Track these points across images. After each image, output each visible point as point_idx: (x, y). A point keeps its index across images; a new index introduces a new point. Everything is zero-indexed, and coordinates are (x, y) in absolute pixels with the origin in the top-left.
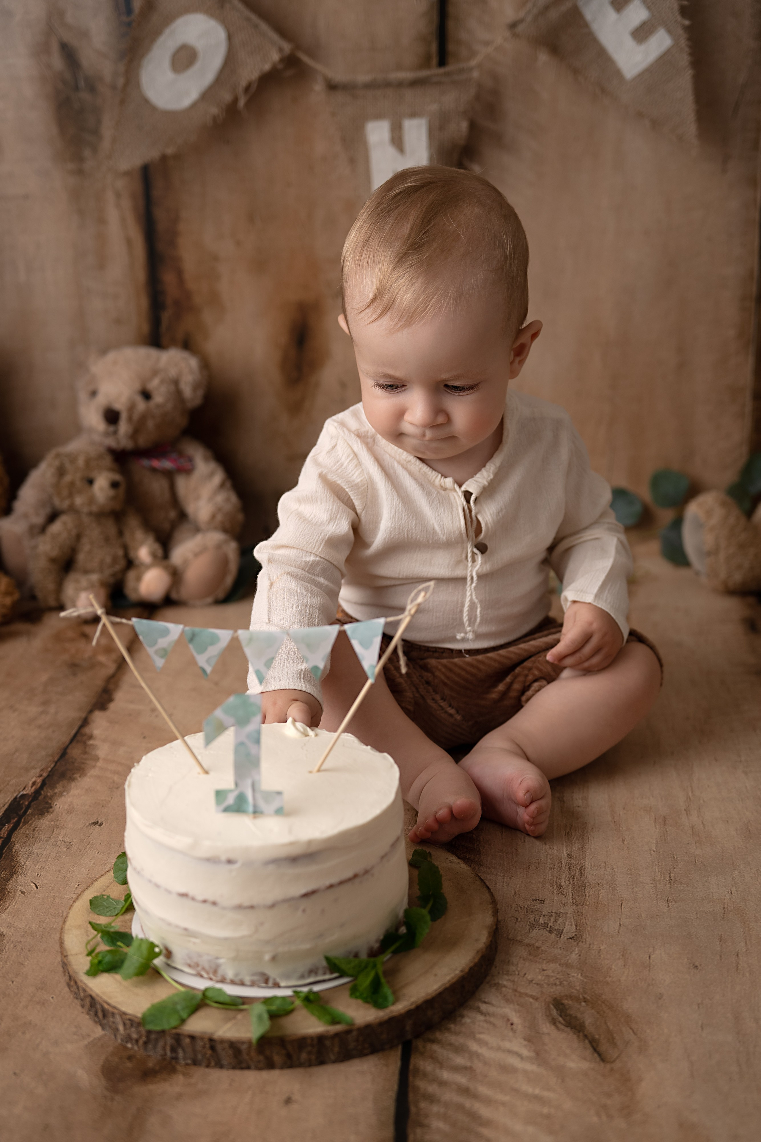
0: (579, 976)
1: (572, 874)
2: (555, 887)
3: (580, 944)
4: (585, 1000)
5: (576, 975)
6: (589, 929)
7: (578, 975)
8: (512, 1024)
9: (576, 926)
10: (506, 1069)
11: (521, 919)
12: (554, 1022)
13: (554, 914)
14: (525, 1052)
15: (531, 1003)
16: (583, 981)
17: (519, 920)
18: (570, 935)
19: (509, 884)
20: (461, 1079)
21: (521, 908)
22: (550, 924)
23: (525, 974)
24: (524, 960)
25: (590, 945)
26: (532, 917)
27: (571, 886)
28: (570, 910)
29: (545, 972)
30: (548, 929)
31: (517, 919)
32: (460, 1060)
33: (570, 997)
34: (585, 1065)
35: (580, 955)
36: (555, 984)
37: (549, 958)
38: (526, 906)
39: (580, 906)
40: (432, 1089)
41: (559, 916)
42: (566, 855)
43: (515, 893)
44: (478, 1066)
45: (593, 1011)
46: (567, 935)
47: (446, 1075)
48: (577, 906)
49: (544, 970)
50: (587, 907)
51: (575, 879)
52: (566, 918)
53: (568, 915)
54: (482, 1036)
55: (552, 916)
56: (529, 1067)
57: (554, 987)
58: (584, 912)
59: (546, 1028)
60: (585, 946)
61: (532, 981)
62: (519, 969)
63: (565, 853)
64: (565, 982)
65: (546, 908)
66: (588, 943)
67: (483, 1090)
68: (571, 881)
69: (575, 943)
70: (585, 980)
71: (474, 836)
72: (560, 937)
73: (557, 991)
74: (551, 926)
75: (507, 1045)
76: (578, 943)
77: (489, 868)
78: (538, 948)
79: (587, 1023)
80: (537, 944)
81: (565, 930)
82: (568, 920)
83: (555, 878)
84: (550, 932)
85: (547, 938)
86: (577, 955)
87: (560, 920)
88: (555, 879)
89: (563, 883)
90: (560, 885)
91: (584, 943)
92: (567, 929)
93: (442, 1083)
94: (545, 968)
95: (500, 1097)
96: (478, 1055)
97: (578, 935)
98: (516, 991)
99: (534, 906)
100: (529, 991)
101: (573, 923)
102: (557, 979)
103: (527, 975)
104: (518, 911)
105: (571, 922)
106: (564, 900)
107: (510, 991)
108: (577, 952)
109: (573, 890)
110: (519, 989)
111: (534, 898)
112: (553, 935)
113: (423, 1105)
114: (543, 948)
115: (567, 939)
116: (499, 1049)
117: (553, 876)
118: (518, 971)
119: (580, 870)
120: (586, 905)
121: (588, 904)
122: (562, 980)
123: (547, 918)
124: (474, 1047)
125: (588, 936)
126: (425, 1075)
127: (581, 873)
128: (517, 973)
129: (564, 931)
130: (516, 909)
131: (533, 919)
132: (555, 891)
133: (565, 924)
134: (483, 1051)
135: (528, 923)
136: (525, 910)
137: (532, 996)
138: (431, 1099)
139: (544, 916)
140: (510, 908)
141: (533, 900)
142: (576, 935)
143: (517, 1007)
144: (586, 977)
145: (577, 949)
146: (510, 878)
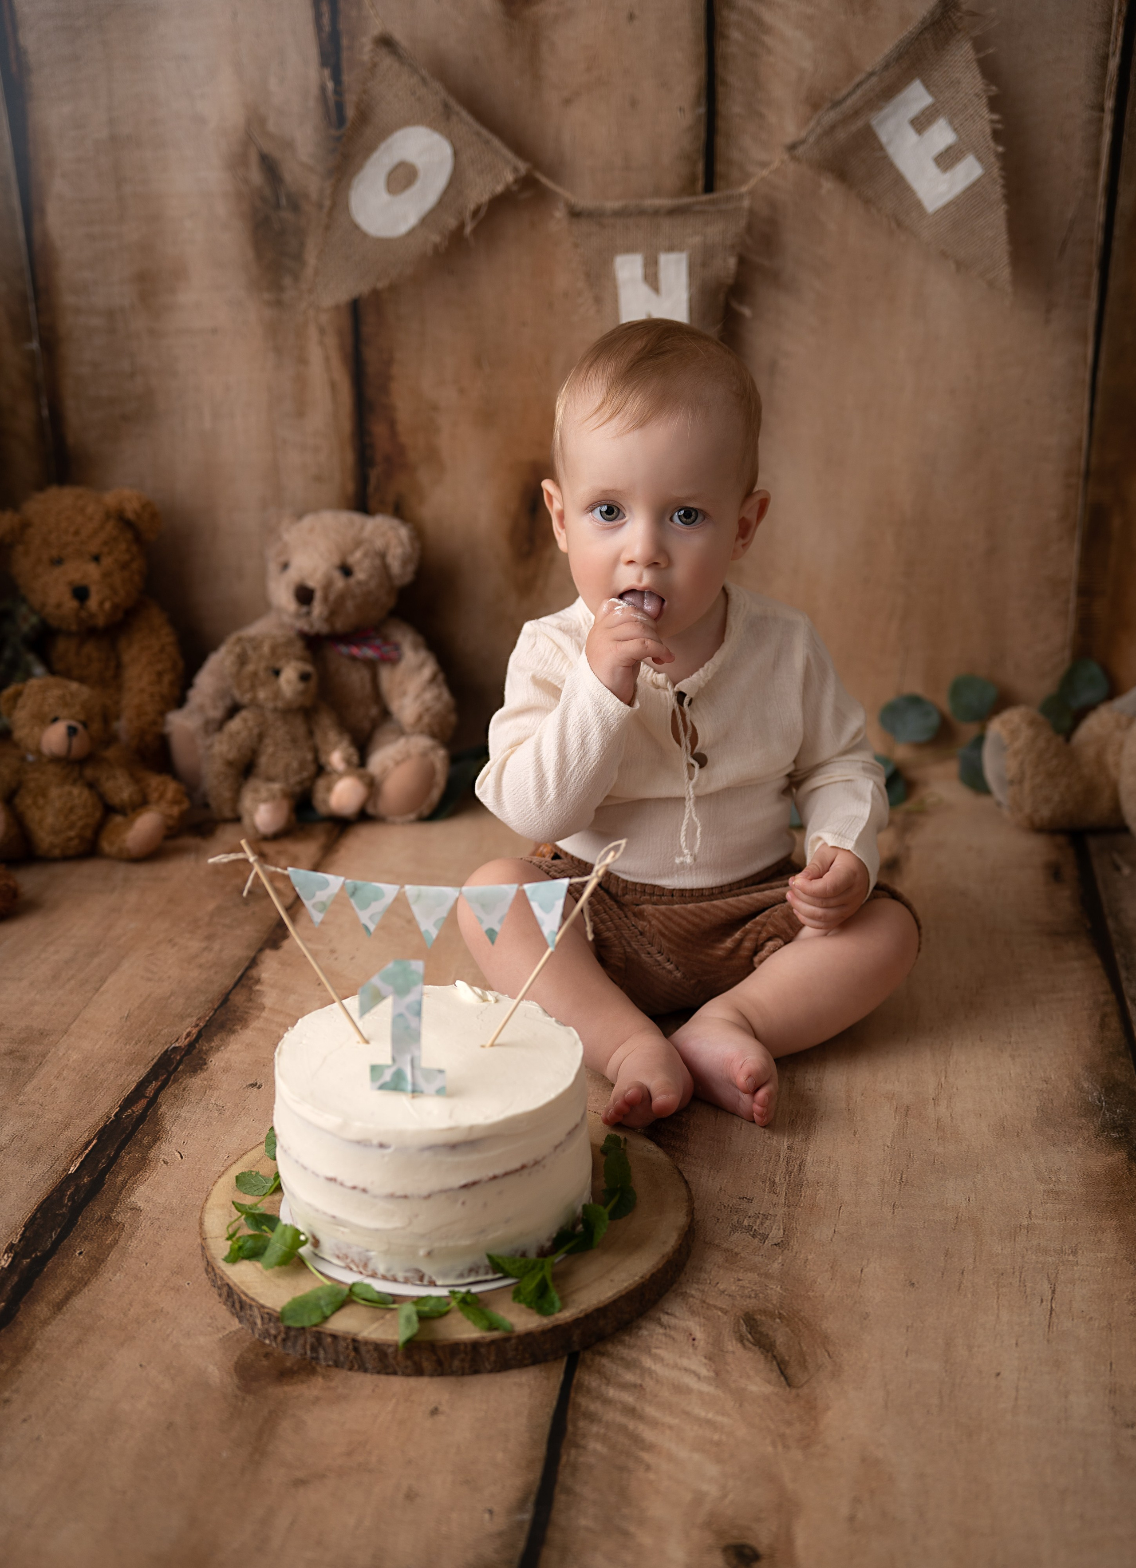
0: (778, 1289)
1: (790, 1169)
2: (767, 1185)
3: (786, 1252)
4: (780, 1316)
5: (775, 1287)
6: (798, 1235)
7: (777, 1287)
8: (694, 1340)
9: (784, 1231)
10: (680, 1389)
11: (723, 1220)
12: (741, 1339)
13: (761, 1216)
14: (704, 1372)
15: (719, 1316)
16: (782, 1294)
17: (721, 1220)
18: (775, 1241)
19: (715, 1178)
20: (628, 1398)
21: (725, 1206)
22: (755, 1227)
23: (718, 1283)
24: (719, 1267)
25: (796, 1253)
26: (735, 1218)
27: (785, 1184)
28: (781, 1211)
29: (741, 1282)
30: (752, 1233)
31: (718, 1219)
32: (629, 1377)
33: (764, 1312)
34: (768, 1389)
35: (783, 1265)
36: (750, 1297)
37: (747, 1266)
38: (731, 1205)
39: (792, 1208)
40: (594, 1407)
41: (767, 1219)
42: (786, 1147)
43: (721, 1189)
44: (649, 1384)
45: (787, 1329)
46: (772, 1240)
47: (612, 1392)
48: (789, 1207)
49: (739, 1280)
50: (800, 1209)
51: (792, 1176)
52: (774, 1221)
53: (777, 1218)
54: (658, 1351)
55: (758, 1217)
56: (705, 1388)
57: (748, 1300)
58: (796, 1214)
59: (731, 1345)
60: (791, 1254)
61: (723, 1292)
62: (711, 1277)
63: (785, 1144)
64: (761, 1295)
65: (754, 1208)
66: (794, 1251)
67: (651, 1411)
68: (787, 1177)
69: (780, 1251)
70: (784, 1294)
71: (684, 1119)
72: (764, 1242)
73: (751, 1304)
74: (755, 1230)
75: (685, 1362)
76: (783, 1251)
77: (695, 1158)
78: (737, 1254)
79: (778, 1343)
80: (736, 1250)
81: (771, 1235)
82: (776, 1224)
83: (770, 1173)
84: (754, 1236)
85: (749, 1243)
86: (780, 1265)
87: (768, 1222)
88: (769, 1175)
89: (777, 1180)
90: (774, 1182)
91: (790, 1251)
92: (773, 1234)
93: (607, 1402)
94: (741, 1278)
95: (669, 1419)
96: (650, 1372)
97: (784, 1242)
98: (704, 1302)
99: (740, 1205)
100: (718, 1303)
101: (782, 1227)
102: (753, 1290)
103: (719, 1285)
104: (721, 1210)
105: (780, 1226)
106: (775, 1199)
107: (698, 1302)
108: (780, 1261)
109: (787, 1188)
110: (707, 1301)
111: (741, 1196)
112: (756, 1240)
113: (581, 1424)
114: (742, 1255)
115: (772, 1245)
116: (676, 1366)
117: (767, 1171)
118: (710, 1280)
119: (800, 1166)
120: (800, 1207)
121: (802, 1205)
122: (758, 1292)
123: (752, 1220)
124: (648, 1362)
125: (795, 1243)
126: (589, 1391)
127: (800, 1169)
128: (708, 1282)
129: (769, 1236)
130: (719, 1208)
131: (736, 1220)
132: (767, 1189)
133: (772, 1227)
134: (657, 1368)
135: (730, 1225)
136: (729, 1209)
137: (721, 1309)
138: (592, 1418)
139: (750, 1217)
140: (712, 1206)
141: (740, 1198)
142: (782, 1241)
143: (702, 1320)
144: (786, 1290)
145: (780, 1258)
146: (718, 1171)
